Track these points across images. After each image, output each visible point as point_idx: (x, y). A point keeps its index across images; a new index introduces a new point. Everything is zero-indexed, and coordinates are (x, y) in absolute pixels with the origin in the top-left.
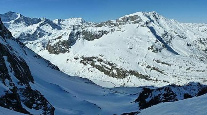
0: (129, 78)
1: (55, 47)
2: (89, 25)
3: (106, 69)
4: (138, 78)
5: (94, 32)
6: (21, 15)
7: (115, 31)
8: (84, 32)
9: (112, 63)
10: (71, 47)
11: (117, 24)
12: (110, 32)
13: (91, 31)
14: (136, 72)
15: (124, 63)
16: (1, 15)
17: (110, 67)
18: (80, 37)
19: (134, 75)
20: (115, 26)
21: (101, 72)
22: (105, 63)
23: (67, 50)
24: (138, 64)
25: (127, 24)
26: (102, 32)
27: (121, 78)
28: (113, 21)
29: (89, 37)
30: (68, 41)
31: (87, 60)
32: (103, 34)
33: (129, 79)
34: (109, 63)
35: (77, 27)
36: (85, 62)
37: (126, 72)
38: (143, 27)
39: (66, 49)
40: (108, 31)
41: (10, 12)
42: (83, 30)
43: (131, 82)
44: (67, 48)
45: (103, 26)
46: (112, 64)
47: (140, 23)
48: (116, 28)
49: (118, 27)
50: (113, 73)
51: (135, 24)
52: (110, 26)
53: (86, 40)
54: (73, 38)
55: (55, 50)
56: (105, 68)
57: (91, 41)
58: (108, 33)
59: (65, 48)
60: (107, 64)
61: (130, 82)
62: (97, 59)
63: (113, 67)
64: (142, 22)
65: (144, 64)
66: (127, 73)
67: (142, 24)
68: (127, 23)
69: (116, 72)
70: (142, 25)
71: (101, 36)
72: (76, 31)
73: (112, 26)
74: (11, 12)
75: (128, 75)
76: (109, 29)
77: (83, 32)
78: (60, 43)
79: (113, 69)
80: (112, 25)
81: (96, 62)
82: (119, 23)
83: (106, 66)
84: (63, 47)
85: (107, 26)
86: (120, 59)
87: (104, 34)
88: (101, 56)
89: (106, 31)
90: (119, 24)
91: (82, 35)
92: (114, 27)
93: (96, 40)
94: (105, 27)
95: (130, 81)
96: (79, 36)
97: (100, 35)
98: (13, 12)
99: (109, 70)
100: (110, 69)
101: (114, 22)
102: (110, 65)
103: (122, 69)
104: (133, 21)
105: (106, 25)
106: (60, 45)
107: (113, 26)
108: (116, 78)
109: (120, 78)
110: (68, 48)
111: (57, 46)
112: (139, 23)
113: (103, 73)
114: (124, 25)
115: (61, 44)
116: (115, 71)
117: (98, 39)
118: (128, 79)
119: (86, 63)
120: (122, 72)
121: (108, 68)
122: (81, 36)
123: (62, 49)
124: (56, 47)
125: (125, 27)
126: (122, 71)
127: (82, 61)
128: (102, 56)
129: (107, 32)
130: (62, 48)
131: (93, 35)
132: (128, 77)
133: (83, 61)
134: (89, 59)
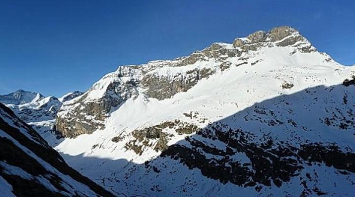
0: (308, 175)
1: (69, 119)
2: (161, 63)
3: (209, 156)
4: (345, 173)
5: (175, 77)
6: (40, 95)
7: (233, 67)
8: (147, 80)
9: (231, 130)
10: (109, 116)
11: (237, 50)
12: (219, 70)
13: (166, 75)
14: (331, 147)
15: (272, 123)
16: (1, 96)
17: (222, 146)
18: (137, 93)
19: (323, 164)
20: (232, 55)
21: (190, 168)
22: (204, 136)
23: (98, 124)
24: (328, 123)
25: (263, 48)
26: (196, 72)
27: (272, 182)
28: (225, 46)
29: (160, 90)
30: (101, 99)
31: (147, 137)
32: (198, 78)
33: (307, 179)
34: (218, 133)
35: (130, 70)
36: (141, 144)
37: (291, 154)
38: (307, 53)
39: (97, 121)
40: (212, 70)
41: (19, 90)
42: (147, 74)
43: (320, 194)
44: (100, 117)
45: (198, 59)
46: (228, 134)
47: (299, 45)
48: (234, 60)
49: (239, 57)
50: (235, 165)
51: (286, 47)
52: (218, 57)
53: (155, 99)
54: (116, 94)
55: (70, 128)
56: (204, 153)
57: (166, 99)
58: (214, 75)
59: (95, 119)
60: (210, 137)
61: (315, 194)
62: (177, 127)
63: (234, 143)
64: (303, 42)
65: (348, 122)
66: (293, 157)
67: (303, 46)
68: (262, 45)
69: (248, 161)
70: (303, 49)
71: (193, 84)
72: (126, 79)
73: (222, 56)
74: (22, 91)
75: (299, 165)
76: (216, 64)
77: (144, 80)
78: (82, 108)
79: (234, 150)
80: (223, 54)
81: (172, 135)
82: (243, 48)
83: (209, 142)
84: (89, 117)
85: (210, 60)
86: (255, 114)
87: (202, 77)
88: (190, 116)
89: (208, 70)
90: (240, 50)
91: (144, 88)
92: (230, 59)
93: (180, 95)
94: (203, 61)
95: (315, 190)
96: (133, 90)
97: (190, 79)
98: (25, 91)
99: (220, 158)
100: (223, 154)
101: (227, 48)
102: (221, 140)
103: (270, 143)
104: (278, 42)
105: (206, 58)
106: (81, 113)
107: (227, 56)
108: (252, 184)
109: (268, 183)
110: (100, 120)
111: (74, 116)
112: (295, 44)
113: (197, 171)
114: (255, 50)
115: (84, 109)
116: (241, 158)
117: (185, 91)
118: (304, 183)
119: (141, 147)
120: (272, 158)
121: (215, 151)
122: (140, 90)
123: (85, 122)
124: (73, 118)
125: (258, 54)
126: (274, 151)
127: (132, 143)
128: (193, 115)
129: (209, 72)
130: (85, 120)
131: (173, 83)
132: (303, 173)
133: (135, 141)
134: (152, 133)
